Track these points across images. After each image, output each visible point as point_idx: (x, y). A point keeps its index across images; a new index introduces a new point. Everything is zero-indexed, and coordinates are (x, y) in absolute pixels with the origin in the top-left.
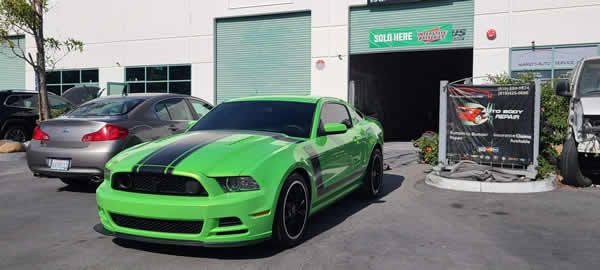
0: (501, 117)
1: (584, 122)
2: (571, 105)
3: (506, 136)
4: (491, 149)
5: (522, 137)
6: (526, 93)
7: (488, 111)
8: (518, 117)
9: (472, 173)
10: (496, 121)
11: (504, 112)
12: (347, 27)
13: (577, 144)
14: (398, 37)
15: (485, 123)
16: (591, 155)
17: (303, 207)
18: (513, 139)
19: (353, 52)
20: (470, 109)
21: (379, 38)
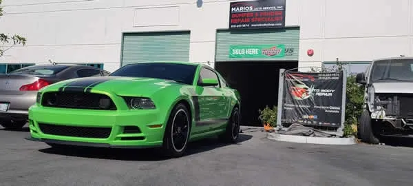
0: (319, 94)
1: (375, 98)
2: (366, 89)
3: (323, 107)
4: (312, 117)
5: (333, 108)
6: (338, 78)
7: (311, 90)
8: (331, 94)
9: (300, 131)
10: (316, 97)
11: (322, 91)
12: (214, 43)
13: (370, 113)
14: (248, 52)
15: (309, 99)
16: (380, 120)
17: (186, 129)
18: (327, 109)
19: (218, 60)
20: (299, 89)
21: (236, 52)
